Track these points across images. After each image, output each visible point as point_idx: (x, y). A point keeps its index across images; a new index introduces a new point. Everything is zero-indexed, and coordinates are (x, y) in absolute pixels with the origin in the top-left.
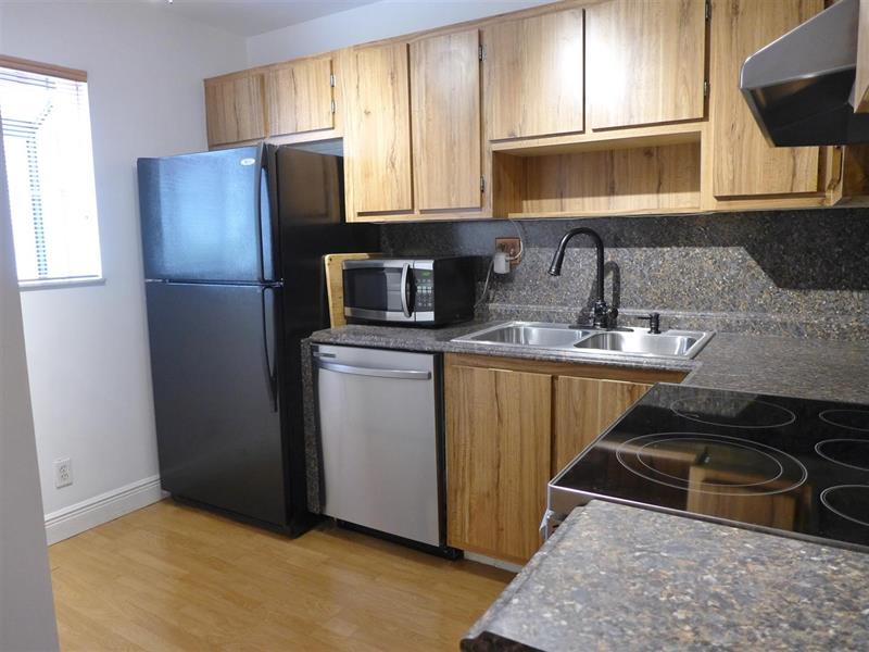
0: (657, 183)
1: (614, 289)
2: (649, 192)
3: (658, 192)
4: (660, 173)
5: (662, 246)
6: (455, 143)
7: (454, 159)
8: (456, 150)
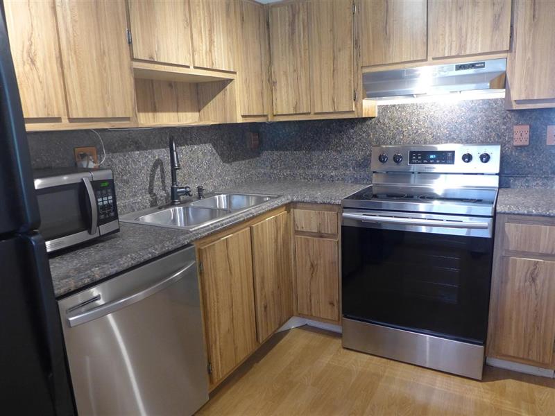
0: (176, 106)
1: (162, 177)
2: (173, 112)
3: (177, 112)
4: (177, 99)
5: (181, 146)
6: (104, 53)
7: (105, 69)
8: (106, 59)
